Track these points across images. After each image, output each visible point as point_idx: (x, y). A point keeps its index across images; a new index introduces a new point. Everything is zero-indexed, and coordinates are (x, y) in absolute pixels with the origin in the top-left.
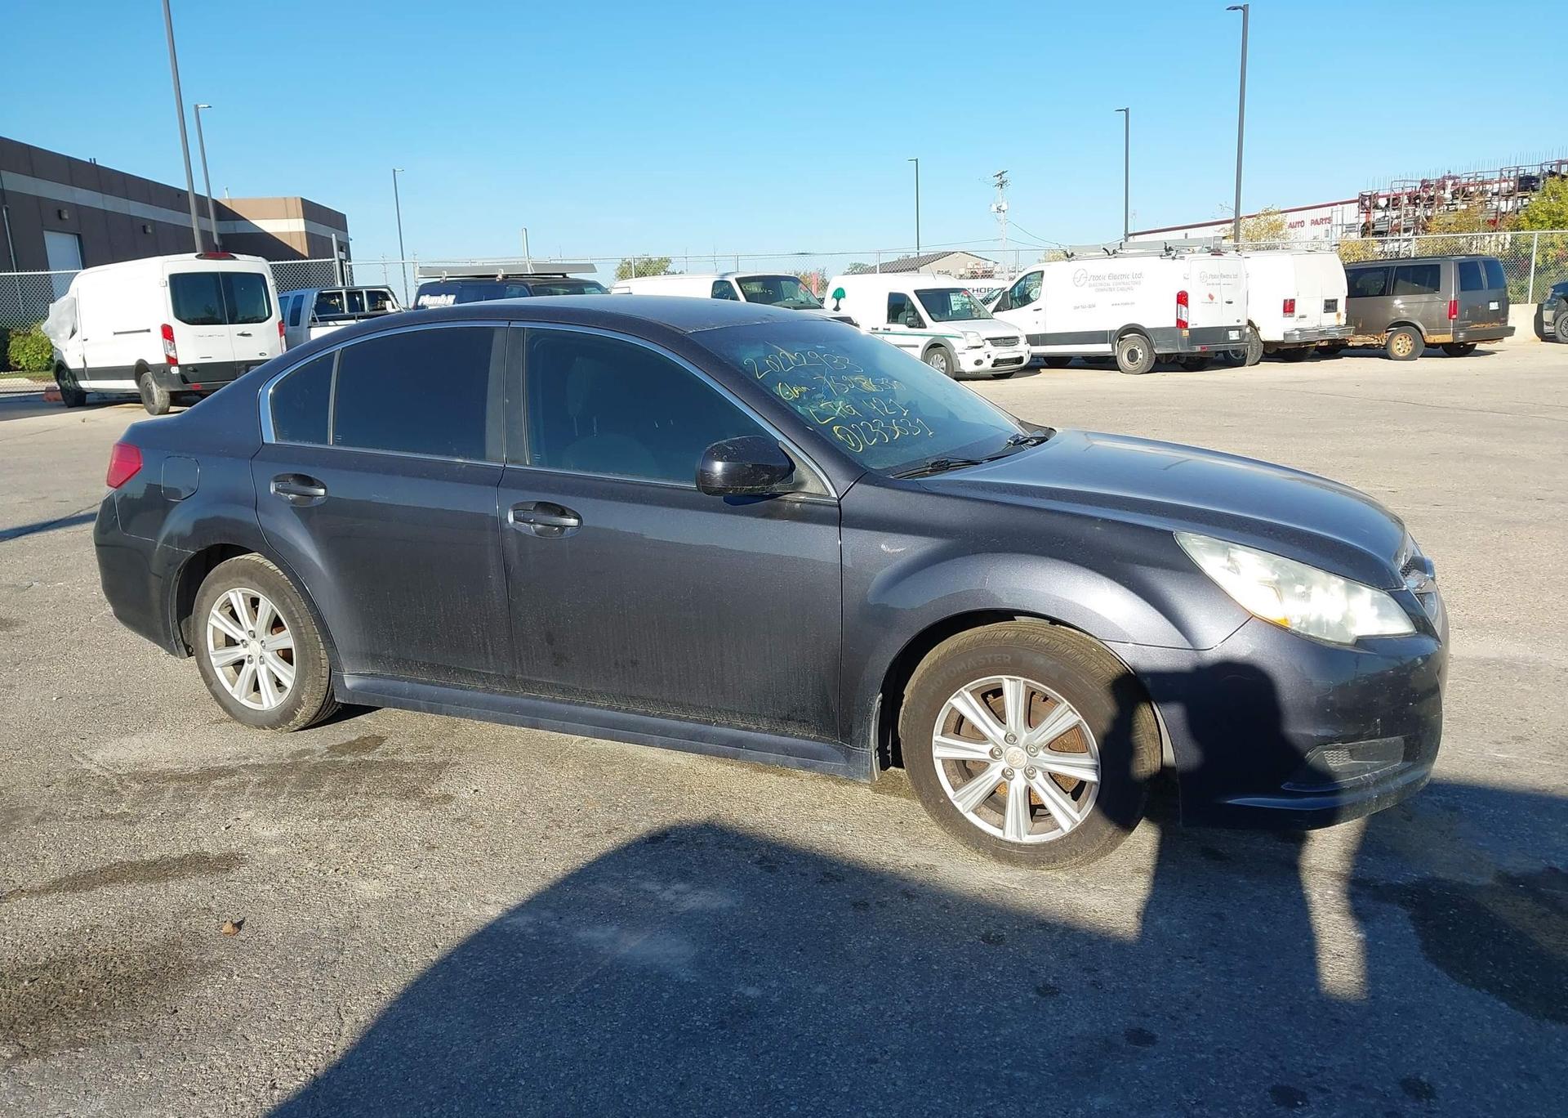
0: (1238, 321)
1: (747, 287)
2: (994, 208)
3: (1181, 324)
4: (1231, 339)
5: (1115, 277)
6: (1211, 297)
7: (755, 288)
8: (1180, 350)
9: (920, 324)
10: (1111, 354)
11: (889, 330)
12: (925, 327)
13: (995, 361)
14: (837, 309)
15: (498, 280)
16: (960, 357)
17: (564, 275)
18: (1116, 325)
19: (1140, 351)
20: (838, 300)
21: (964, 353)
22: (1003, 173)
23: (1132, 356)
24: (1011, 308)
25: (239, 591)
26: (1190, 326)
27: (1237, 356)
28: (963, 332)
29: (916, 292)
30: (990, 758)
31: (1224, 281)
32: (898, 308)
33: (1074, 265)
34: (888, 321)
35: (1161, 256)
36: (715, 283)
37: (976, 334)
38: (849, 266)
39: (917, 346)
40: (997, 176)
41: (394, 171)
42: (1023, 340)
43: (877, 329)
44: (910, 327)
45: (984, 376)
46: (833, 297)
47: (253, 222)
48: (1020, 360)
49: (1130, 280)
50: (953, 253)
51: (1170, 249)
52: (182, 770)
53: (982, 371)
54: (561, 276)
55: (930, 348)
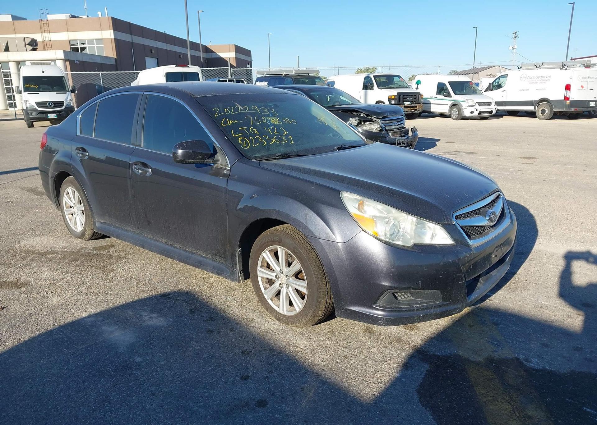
0: (595, 98)
1: (378, 79)
2: (511, 48)
3: (567, 98)
4: (590, 105)
5: (539, 77)
6: (582, 87)
7: (383, 80)
8: (564, 110)
9: (449, 96)
10: (534, 111)
11: (437, 97)
12: (451, 97)
13: (479, 112)
14: (417, 88)
15: (282, 76)
16: (464, 110)
17: (308, 74)
18: (537, 99)
19: (546, 110)
20: (418, 85)
21: (466, 108)
22: (516, 32)
23: (543, 112)
24: (492, 90)
25: (70, 188)
26: (570, 100)
27: (595, 113)
28: (466, 99)
29: (449, 82)
30: (275, 279)
31: (589, 80)
32: (441, 89)
33: (522, 72)
34: (437, 94)
35: (560, 68)
36: (365, 78)
37: (472, 101)
38: (450, 71)
39: (447, 105)
40: (514, 34)
41: (269, 34)
42: (493, 104)
43: (432, 97)
44: (445, 97)
45: (473, 118)
46: (416, 84)
47: (217, 53)
48: (491, 112)
49: (545, 79)
50: (495, 66)
51: (565, 65)
52: (42, 250)
53: (473, 116)
54: (307, 75)
55: (452, 106)
